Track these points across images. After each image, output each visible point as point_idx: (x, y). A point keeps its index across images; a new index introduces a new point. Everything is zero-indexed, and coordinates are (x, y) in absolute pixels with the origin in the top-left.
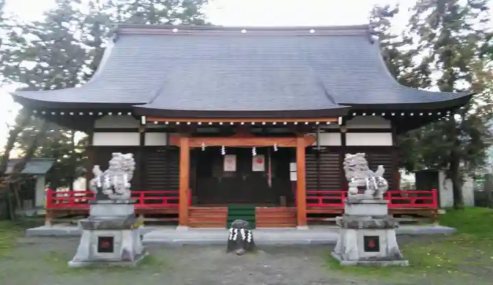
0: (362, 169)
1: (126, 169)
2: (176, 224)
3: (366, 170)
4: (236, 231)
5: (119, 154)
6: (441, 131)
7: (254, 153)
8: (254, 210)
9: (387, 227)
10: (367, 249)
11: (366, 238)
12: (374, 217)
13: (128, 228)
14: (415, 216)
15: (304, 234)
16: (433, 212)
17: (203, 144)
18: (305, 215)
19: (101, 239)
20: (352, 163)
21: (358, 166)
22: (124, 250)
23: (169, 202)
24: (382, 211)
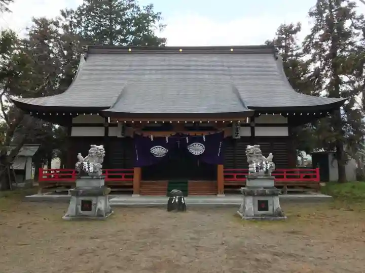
0: (257, 156)
2: (131, 193)
3: (261, 156)
5: (95, 145)
6: (329, 124)
8: (187, 182)
9: (273, 194)
10: (260, 209)
11: (259, 202)
12: (265, 188)
15: (222, 199)
16: (316, 185)
17: (152, 136)
18: (223, 187)
19: (83, 202)
20: (251, 151)
21: (255, 153)
22: (99, 210)
23: (126, 177)
24: (271, 183)
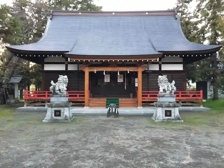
1: (65, 82)
3: (167, 83)
4: (111, 108)
5: (62, 76)
7: (119, 74)
8: (119, 100)
9: (175, 106)
10: (166, 115)
11: (166, 111)
12: (170, 102)
13: (67, 106)
14: (193, 102)
15: (141, 110)
16: (200, 101)
17: (95, 70)
18: (141, 102)
19: (56, 111)
20: (161, 79)
21: (163, 81)
22: (65, 116)
23: (80, 96)
24: (173, 100)
